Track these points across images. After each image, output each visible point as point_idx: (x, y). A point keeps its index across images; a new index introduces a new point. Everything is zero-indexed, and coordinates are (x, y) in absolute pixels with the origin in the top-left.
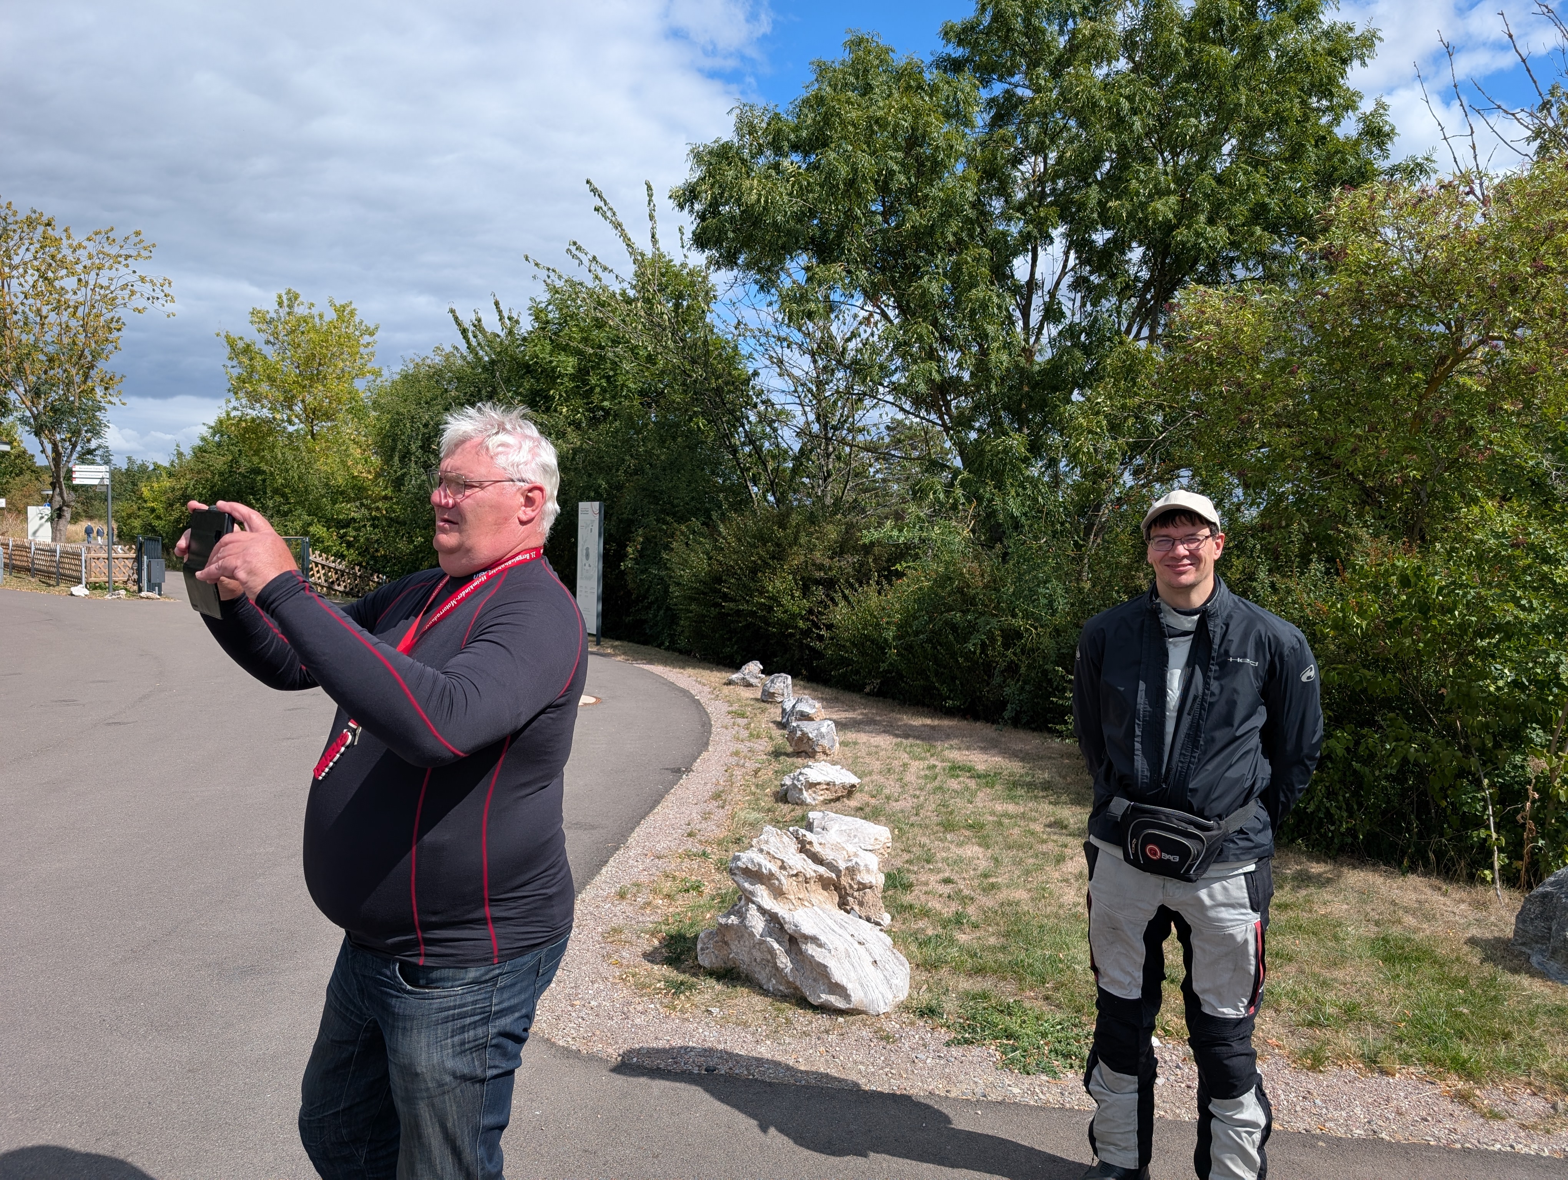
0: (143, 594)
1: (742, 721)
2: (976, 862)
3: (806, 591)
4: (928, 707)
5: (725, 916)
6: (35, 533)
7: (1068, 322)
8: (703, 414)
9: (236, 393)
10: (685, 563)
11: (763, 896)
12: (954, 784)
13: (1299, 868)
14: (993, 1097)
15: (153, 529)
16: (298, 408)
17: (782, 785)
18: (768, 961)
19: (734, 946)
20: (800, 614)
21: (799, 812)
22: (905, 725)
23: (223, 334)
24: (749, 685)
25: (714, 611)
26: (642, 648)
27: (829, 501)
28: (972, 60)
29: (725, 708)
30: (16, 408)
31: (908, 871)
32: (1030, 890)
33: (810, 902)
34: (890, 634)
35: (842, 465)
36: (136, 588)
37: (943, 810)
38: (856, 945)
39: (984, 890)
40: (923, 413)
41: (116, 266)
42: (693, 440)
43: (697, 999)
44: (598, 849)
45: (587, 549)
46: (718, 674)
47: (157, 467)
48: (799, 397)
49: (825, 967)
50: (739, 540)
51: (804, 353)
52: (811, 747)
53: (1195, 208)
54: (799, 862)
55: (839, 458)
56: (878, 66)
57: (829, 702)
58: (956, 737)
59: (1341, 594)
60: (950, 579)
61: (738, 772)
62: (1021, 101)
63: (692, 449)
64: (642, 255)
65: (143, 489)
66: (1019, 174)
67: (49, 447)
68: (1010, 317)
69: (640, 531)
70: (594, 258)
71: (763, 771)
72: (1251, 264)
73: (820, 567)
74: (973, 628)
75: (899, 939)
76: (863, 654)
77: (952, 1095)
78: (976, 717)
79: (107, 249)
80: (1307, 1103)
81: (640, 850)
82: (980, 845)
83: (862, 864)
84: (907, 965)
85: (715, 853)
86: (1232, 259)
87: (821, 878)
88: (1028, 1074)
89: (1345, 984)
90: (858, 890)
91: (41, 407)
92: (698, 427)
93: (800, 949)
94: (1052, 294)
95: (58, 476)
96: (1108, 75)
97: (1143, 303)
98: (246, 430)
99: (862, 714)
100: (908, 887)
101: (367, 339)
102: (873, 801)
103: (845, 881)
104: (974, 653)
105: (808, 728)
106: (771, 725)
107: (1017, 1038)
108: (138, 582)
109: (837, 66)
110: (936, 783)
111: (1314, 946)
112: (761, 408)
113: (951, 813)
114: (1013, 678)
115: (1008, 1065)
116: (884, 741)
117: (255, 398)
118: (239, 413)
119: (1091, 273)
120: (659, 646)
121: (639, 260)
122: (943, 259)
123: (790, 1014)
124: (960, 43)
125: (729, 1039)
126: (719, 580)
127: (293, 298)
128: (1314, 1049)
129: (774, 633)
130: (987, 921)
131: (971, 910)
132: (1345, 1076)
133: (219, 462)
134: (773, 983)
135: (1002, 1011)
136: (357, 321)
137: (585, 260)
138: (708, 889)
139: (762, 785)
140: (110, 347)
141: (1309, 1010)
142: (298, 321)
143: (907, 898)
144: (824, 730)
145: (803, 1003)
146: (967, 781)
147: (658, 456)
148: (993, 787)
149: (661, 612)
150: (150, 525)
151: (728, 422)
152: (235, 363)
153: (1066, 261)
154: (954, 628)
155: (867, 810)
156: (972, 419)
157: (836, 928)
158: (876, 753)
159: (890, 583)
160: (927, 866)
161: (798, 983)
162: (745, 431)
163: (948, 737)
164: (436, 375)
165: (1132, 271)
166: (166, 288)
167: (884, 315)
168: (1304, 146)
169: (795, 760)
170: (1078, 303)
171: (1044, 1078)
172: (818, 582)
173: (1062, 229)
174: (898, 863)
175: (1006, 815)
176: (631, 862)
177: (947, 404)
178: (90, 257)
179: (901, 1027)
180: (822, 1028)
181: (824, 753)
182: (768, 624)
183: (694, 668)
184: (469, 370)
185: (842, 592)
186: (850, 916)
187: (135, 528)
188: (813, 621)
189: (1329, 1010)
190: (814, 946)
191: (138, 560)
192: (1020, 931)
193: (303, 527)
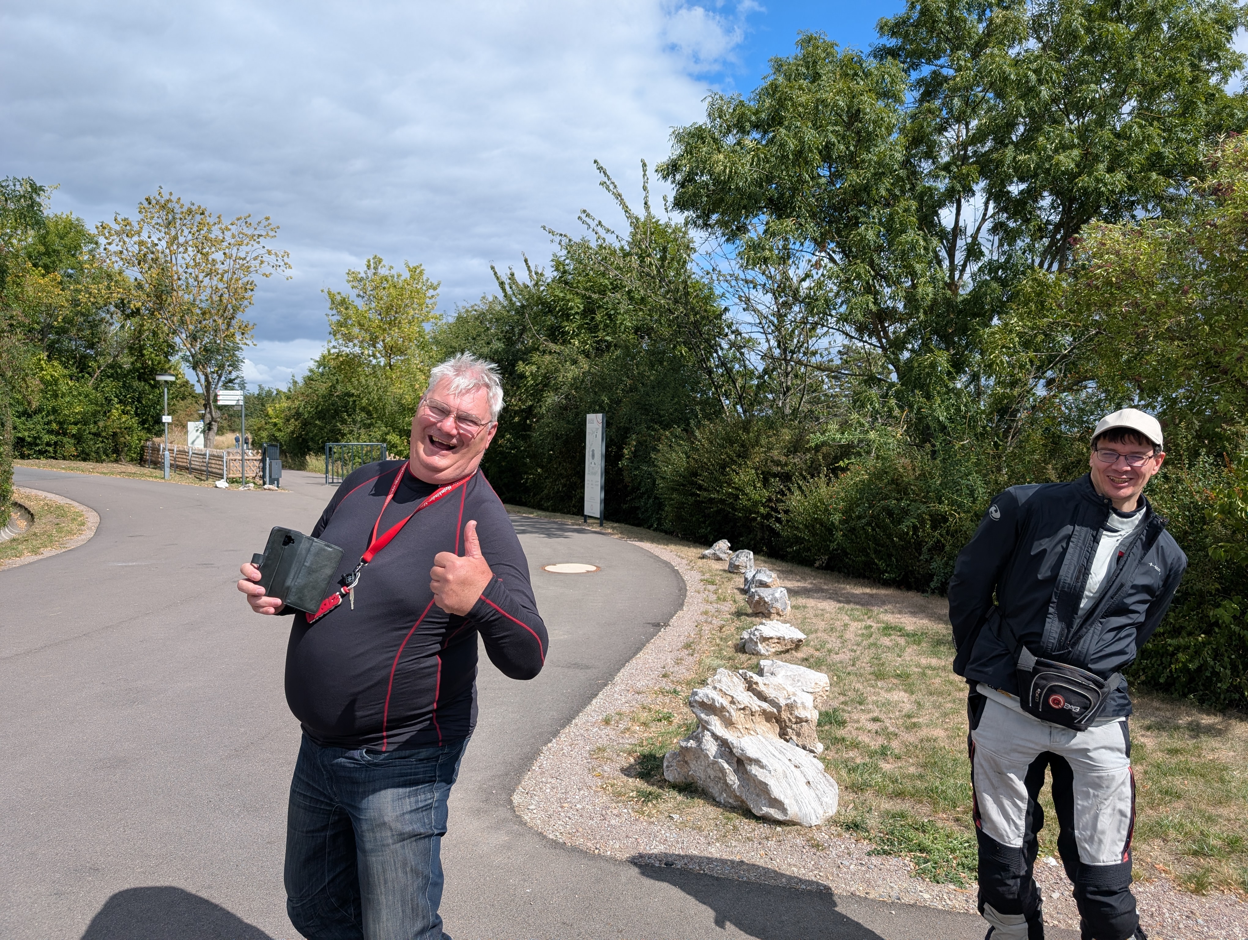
0: (266, 486)
1: (712, 588)
2: (901, 705)
3: (766, 482)
4: (868, 578)
5: (685, 740)
6: (193, 443)
7: (986, 259)
8: (685, 343)
9: (335, 335)
10: (667, 462)
11: (716, 725)
12: (886, 641)
13: (1190, 719)
14: (906, 900)
15: (276, 439)
16: (380, 346)
17: (741, 639)
18: (720, 779)
19: (693, 765)
20: (761, 502)
21: (754, 660)
22: (848, 593)
23: (326, 291)
24: (719, 559)
25: (691, 499)
26: (636, 529)
27: (788, 411)
28: (904, 48)
29: (699, 576)
30: (180, 350)
31: (844, 710)
32: (946, 730)
33: (755, 731)
34: (836, 518)
35: (799, 382)
36: (261, 482)
37: (876, 662)
38: (793, 768)
39: (907, 728)
40: (866, 338)
41: (252, 242)
42: (677, 364)
43: (662, 806)
44: (590, 685)
45: (593, 451)
46: (695, 550)
47: (279, 392)
48: (763, 327)
49: (766, 785)
50: (711, 442)
51: (767, 292)
52: (767, 609)
53: (1097, 159)
54: (746, 698)
55: (796, 376)
56: (824, 59)
57: (784, 574)
58: (890, 603)
59: (1229, 483)
60: (886, 473)
61: (706, 628)
62: (946, 79)
63: (676, 371)
64: (637, 219)
65: (269, 409)
66: (945, 140)
67: (203, 378)
68: (937, 256)
69: (634, 437)
70: (600, 222)
71: (727, 628)
72: (1150, 207)
73: (778, 463)
74: (905, 512)
75: (829, 765)
76: (814, 535)
77: (871, 896)
78: (909, 588)
79: (245, 230)
80: (1190, 922)
81: (623, 687)
82: (906, 691)
83: (799, 702)
84: (836, 786)
85: (684, 692)
86: (1133, 203)
87: (764, 712)
88: (938, 883)
89: (1229, 820)
90: (796, 723)
91: (197, 348)
92: (681, 353)
93: (746, 769)
94: (975, 237)
95: (209, 399)
96: (1019, 54)
97: (1053, 243)
98: (342, 363)
99: (811, 583)
100: (842, 723)
101: (431, 292)
102: (817, 654)
103: (785, 715)
104: (907, 533)
105: (765, 593)
106: (736, 591)
107: (929, 852)
108: (263, 477)
109: (792, 61)
110: (871, 640)
111: (1201, 786)
112: (732, 337)
113: (883, 665)
114: (939, 555)
115: (921, 874)
116: (829, 606)
117: (349, 338)
118: (337, 350)
119: (1008, 219)
120: (649, 528)
121: (635, 222)
122: (879, 212)
123: (737, 822)
124: (894, 34)
125: (686, 840)
126: (695, 474)
127: (378, 261)
128: (1198, 874)
129: (740, 517)
130: (908, 754)
131: (895, 744)
132: (1226, 900)
133: (322, 388)
134: (724, 797)
135: (917, 829)
136: (425, 278)
137: (593, 224)
138: (677, 719)
139: (725, 639)
140: (246, 303)
141: (1194, 841)
142: (381, 279)
143: (841, 733)
144: (777, 595)
145: (748, 813)
146: (899, 639)
147: (648, 377)
148: (919, 644)
149: (651, 501)
150: (273, 435)
151: (705, 349)
152: (334, 312)
153: (986, 209)
154: (890, 514)
155: (811, 660)
156: (905, 343)
157: (776, 753)
158: (822, 615)
159: (837, 477)
160: (859, 707)
161: (744, 797)
162: (719, 356)
163: (884, 603)
164: (481, 317)
165: (1044, 216)
166: (285, 258)
167: (832, 260)
168: (1195, 103)
169: (754, 619)
170: (996, 243)
171: (952, 886)
172: (775, 475)
173: (983, 184)
174: (835, 704)
175: (930, 667)
176: (616, 695)
177: (885, 330)
178: (233, 236)
179: (830, 838)
180: (763, 835)
181: (778, 614)
182: (735, 510)
183: (676, 544)
184: (505, 313)
185: (798, 484)
186: (789, 744)
187: (263, 438)
188: (772, 507)
189: (1213, 842)
190: (757, 767)
191: (263, 461)
192: (935, 763)
193: (382, 436)
